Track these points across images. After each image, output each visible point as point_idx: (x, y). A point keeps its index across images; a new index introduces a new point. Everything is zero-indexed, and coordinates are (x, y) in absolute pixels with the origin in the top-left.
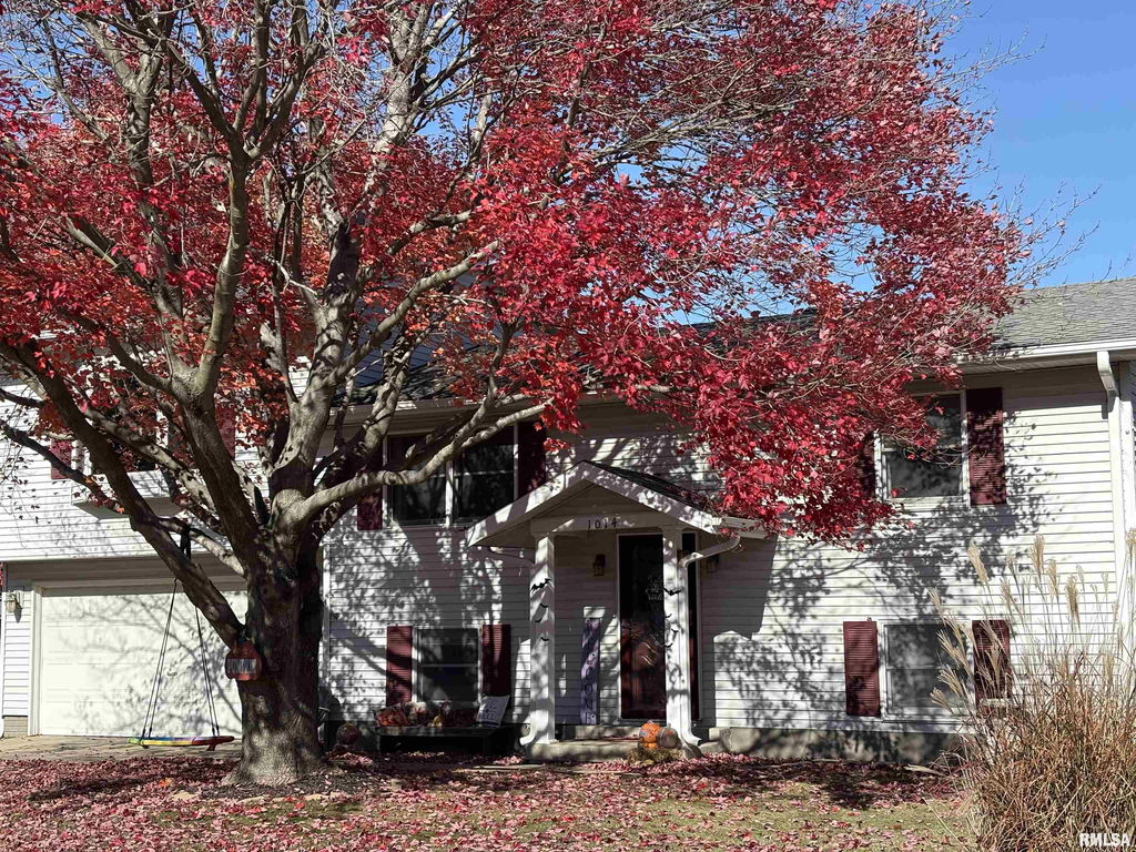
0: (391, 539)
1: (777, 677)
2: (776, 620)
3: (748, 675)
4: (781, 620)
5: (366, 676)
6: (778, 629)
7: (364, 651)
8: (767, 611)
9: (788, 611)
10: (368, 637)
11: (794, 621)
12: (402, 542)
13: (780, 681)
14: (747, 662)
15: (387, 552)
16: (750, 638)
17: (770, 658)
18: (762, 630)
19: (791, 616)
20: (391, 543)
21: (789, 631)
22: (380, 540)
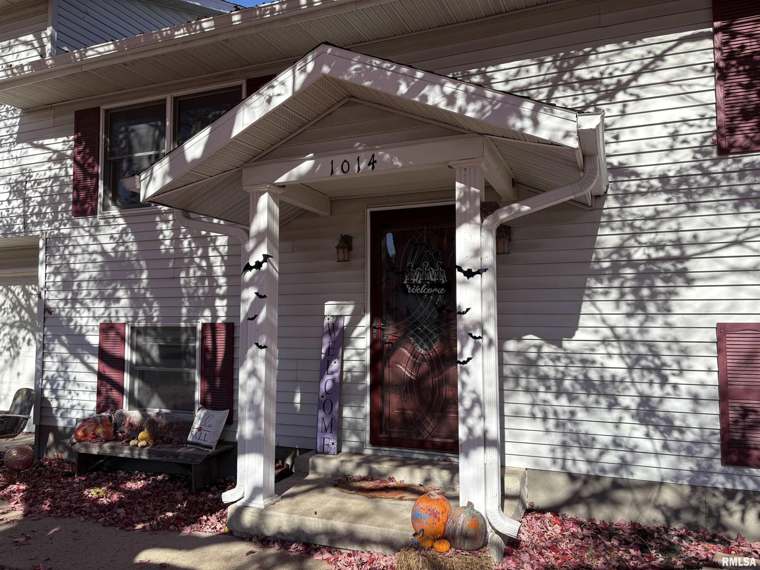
0: (109, 225)
1: (604, 403)
2: (604, 321)
3: (557, 397)
4: (613, 320)
5: (80, 377)
6: (607, 332)
7: (79, 351)
8: (586, 307)
9: (624, 308)
10: (84, 335)
11: (634, 322)
12: (120, 228)
13: (610, 407)
14: (556, 379)
15: (104, 239)
16: (560, 346)
17: (593, 375)
18: (579, 335)
19: (629, 315)
20: (109, 230)
21: (626, 337)
22: (97, 227)
